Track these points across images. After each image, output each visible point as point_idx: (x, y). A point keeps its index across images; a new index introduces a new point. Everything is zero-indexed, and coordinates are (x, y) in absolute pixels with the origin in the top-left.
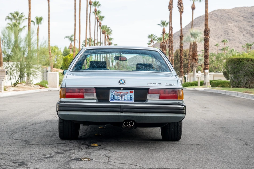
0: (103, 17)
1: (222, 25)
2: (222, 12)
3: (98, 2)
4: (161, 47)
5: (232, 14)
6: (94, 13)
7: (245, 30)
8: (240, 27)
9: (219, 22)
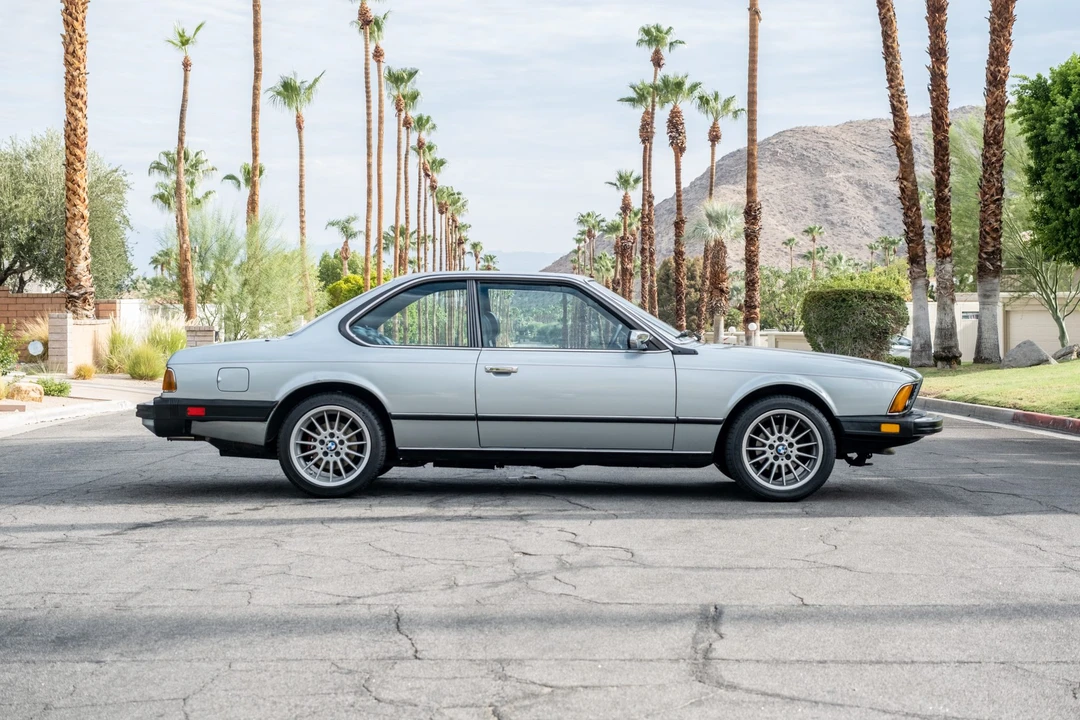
0: (442, 163)
1: (808, 177)
2: (808, 137)
3: (428, 118)
4: (616, 253)
5: (838, 144)
6: (415, 150)
7: (879, 193)
8: (866, 184)
9: (797, 168)
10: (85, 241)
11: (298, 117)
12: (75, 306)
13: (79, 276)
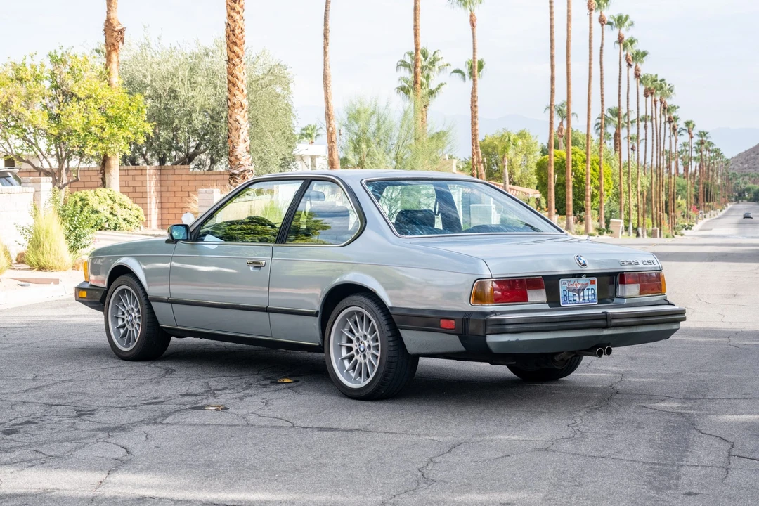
0: (644, 54)
10: (243, 127)
11: (471, 16)
12: (236, 182)
13: (239, 157)
